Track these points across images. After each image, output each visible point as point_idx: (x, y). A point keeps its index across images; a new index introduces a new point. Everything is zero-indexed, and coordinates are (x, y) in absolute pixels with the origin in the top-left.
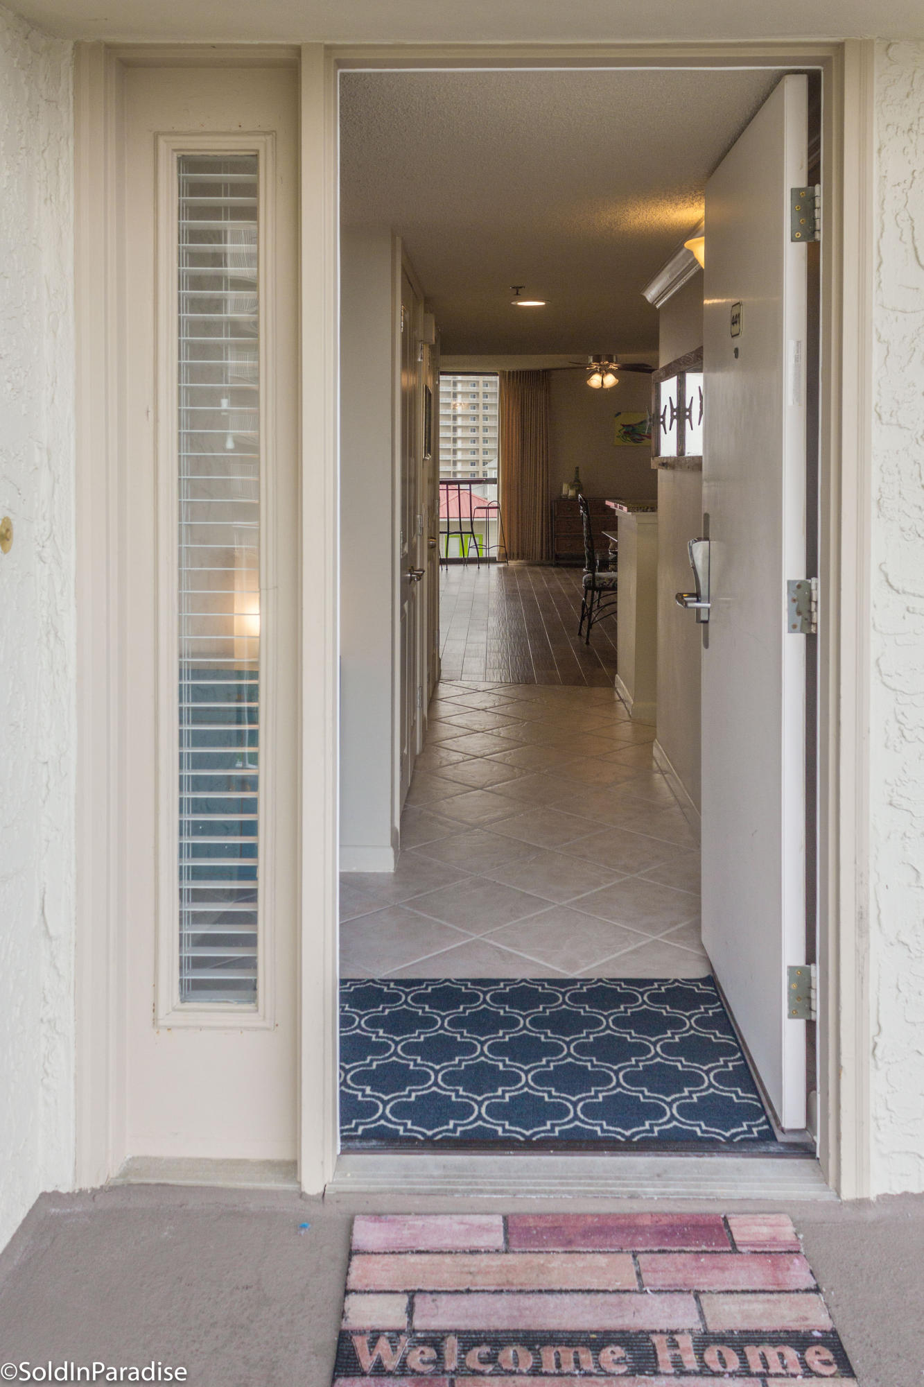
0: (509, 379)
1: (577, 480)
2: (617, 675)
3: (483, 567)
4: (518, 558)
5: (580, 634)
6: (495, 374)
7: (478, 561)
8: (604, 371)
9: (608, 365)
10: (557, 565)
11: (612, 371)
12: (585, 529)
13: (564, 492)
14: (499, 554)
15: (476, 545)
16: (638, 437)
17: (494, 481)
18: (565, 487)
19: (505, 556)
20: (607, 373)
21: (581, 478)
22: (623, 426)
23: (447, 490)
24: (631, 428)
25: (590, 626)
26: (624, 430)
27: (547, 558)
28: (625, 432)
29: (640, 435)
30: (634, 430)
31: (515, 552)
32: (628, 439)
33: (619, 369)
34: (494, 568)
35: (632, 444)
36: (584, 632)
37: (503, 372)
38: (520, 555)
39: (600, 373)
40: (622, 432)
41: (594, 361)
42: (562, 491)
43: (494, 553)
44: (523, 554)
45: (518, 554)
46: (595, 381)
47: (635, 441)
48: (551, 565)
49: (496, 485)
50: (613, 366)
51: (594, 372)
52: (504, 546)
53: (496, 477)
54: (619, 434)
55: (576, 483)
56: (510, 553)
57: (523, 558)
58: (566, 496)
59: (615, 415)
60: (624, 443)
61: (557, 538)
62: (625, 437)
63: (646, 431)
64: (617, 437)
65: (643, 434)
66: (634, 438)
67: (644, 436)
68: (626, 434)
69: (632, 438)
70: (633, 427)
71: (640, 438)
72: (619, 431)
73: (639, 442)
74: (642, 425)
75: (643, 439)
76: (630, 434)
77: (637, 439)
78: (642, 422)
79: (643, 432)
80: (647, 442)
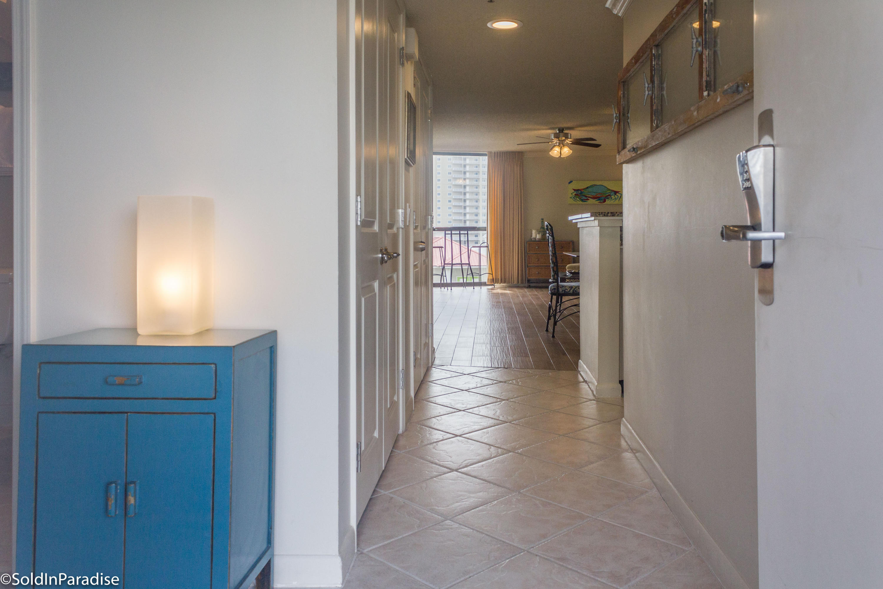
0: (494, 157)
1: (543, 228)
2: (580, 361)
3: (477, 288)
4: (501, 282)
5: (547, 330)
6: (485, 155)
7: (474, 284)
8: (562, 144)
9: (564, 140)
10: (529, 287)
11: (568, 145)
12: (550, 249)
13: (534, 236)
14: (488, 279)
15: (472, 273)
16: (584, 198)
17: (484, 229)
18: (534, 232)
19: (493, 281)
20: (564, 146)
22: (574, 190)
23: (451, 234)
24: (580, 192)
25: (555, 323)
26: (575, 193)
27: (522, 283)
28: (575, 195)
29: (586, 196)
31: (499, 278)
32: (578, 199)
33: (573, 143)
34: (484, 289)
35: (581, 203)
36: (551, 329)
37: (490, 153)
38: (503, 281)
39: (559, 146)
40: (574, 194)
41: (555, 137)
42: (531, 236)
43: (485, 278)
44: (505, 279)
45: (501, 279)
46: (555, 152)
47: (583, 200)
48: (525, 287)
49: (486, 231)
50: (568, 141)
51: (554, 146)
52: (492, 274)
53: (486, 226)
54: (571, 196)
55: (541, 230)
56: (496, 279)
57: (505, 282)
58: (535, 239)
59: (569, 181)
60: (575, 202)
61: (529, 268)
62: (575, 198)
63: (590, 194)
64: (570, 198)
65: (588, 196)
66: (582, 199)
67: (589, 197)
68: (576, 196)
69: (580, 199)
70: (581, 191)
71: (586, 198)
72: (572, 194)
73: (585, 202)
74: (587, 190)
75: (588, 200)
76: (579, 196)
77: (584, 199)
78: (587, 188)
79: (588, 195)
80: (591, 201)
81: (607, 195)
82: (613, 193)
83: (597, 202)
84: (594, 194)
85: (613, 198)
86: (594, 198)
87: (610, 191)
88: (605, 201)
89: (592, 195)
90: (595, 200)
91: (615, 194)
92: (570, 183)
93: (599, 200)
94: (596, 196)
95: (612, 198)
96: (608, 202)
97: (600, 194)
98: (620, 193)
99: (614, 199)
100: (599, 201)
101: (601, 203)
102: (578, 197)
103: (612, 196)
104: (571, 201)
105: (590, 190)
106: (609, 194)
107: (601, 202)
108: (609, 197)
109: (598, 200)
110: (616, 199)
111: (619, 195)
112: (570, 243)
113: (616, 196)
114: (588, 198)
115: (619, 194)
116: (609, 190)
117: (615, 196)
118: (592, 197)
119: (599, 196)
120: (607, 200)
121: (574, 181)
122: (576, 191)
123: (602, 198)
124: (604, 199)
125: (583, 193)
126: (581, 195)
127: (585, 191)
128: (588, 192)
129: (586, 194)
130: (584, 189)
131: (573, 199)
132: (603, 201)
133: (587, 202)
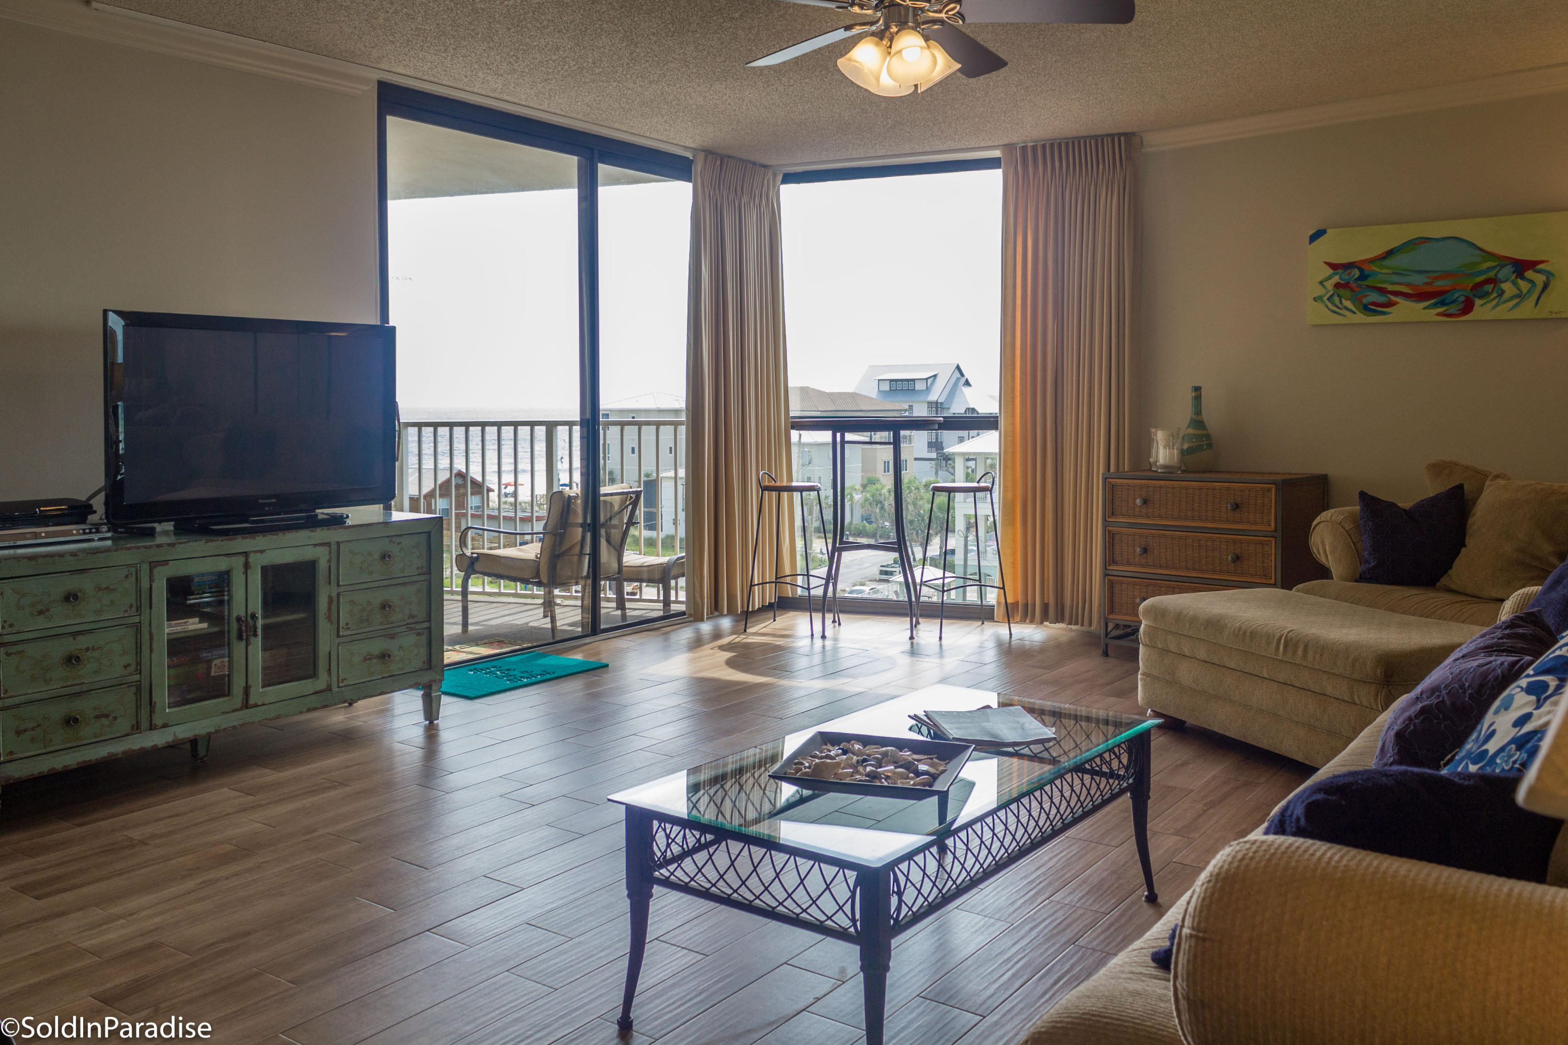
0: (1024, 166)
1: (1198, 423)
3: (958, 627)
4: (1045, 617)
7: (952, 612)
16: (1374, 297)
18: (1158, 438)
19: (1023, 610)
21: (1205, 417)
22: (1333, 266)
24: (1356, 273)
26: (1336, 279)
28: (1337, 286)
29: (1382, 291)
30: (1363, 277)
31: (1041, 602)
32: (1348, 303)
35: (1360, 318)
37: (1009, 148)
40: (1330, 285)
45: (1045, 607)
47: (1367, 309)
52: (1003, 588)
53: (998, 412)
54: (1320, 291)
55: (1191, 431)
56: (1027, 605)
57: (1059, 618)
59: (1311, 233)
60: (1338, 319)
61: (1110, 581)
62: (1336, 299)
63: (1396, 278)
64: (1315, 299)
65: (1391, 288)
66: (1365, 301)
67: (1396, 293)
68: (1342, 292)
69: (1357, 300)
70: (1361, 270)
71: (1381, 299)
72: (1321, 283)
73: (1383, 313)
74: (1387, 262)
75: (1391, 304)
76: (1352, 290)
77: (1374, 304)
78: (1390, 253)
79: (1394, 283)
80: (1406, 310)
81: (1481, 279)
82: (1506, 271)
83: (1432, 315)
84: (1419, 280)
85: (1507, 295)
86: (1420, 296)
87: (1490, 264)
88: (1468, 307)
89: (1408, 285)
90: (1426, 304)
91: (1521, 276)
92: (1314, 238)
93: (1443, 303)
94: (1428, 289)
95: (1504, 291)
96: (1482, 310)
97: (1447, 275)
98: (1540, 266)
99: (1512, 298)
100: (1441, 310)
101: (1449, 315)
102: (1346, 292)
103: (1506, 286)
104: (1318, 313)
105: (1399, 261)
106: (1492, 274)
107: (1451, 311)
108: (1489, 287)
109: (1435, 305)
110: (1521, 296)
111: (1540, 279)
112: (1269, 490)
113: (1526, 283)
114: (1393, 298)
115: (1540, 271)
116: (1489, 255)
117: (1520, 282)
118: (1411, 292)
119: (1441, 284)
120: (1478, 302)
121: (1332, 228)
122: (1340, 271)
123: (1456, 295)
124: (1462, 299)
125: (1369, 276)
126: (1360, 286)
127: (1377, 270)
128: (1390, 271)
129: (1386, 282)
130: (1372, 261)
131: (1328, 303)
132: (1461, 306)
133: (1390, 313)
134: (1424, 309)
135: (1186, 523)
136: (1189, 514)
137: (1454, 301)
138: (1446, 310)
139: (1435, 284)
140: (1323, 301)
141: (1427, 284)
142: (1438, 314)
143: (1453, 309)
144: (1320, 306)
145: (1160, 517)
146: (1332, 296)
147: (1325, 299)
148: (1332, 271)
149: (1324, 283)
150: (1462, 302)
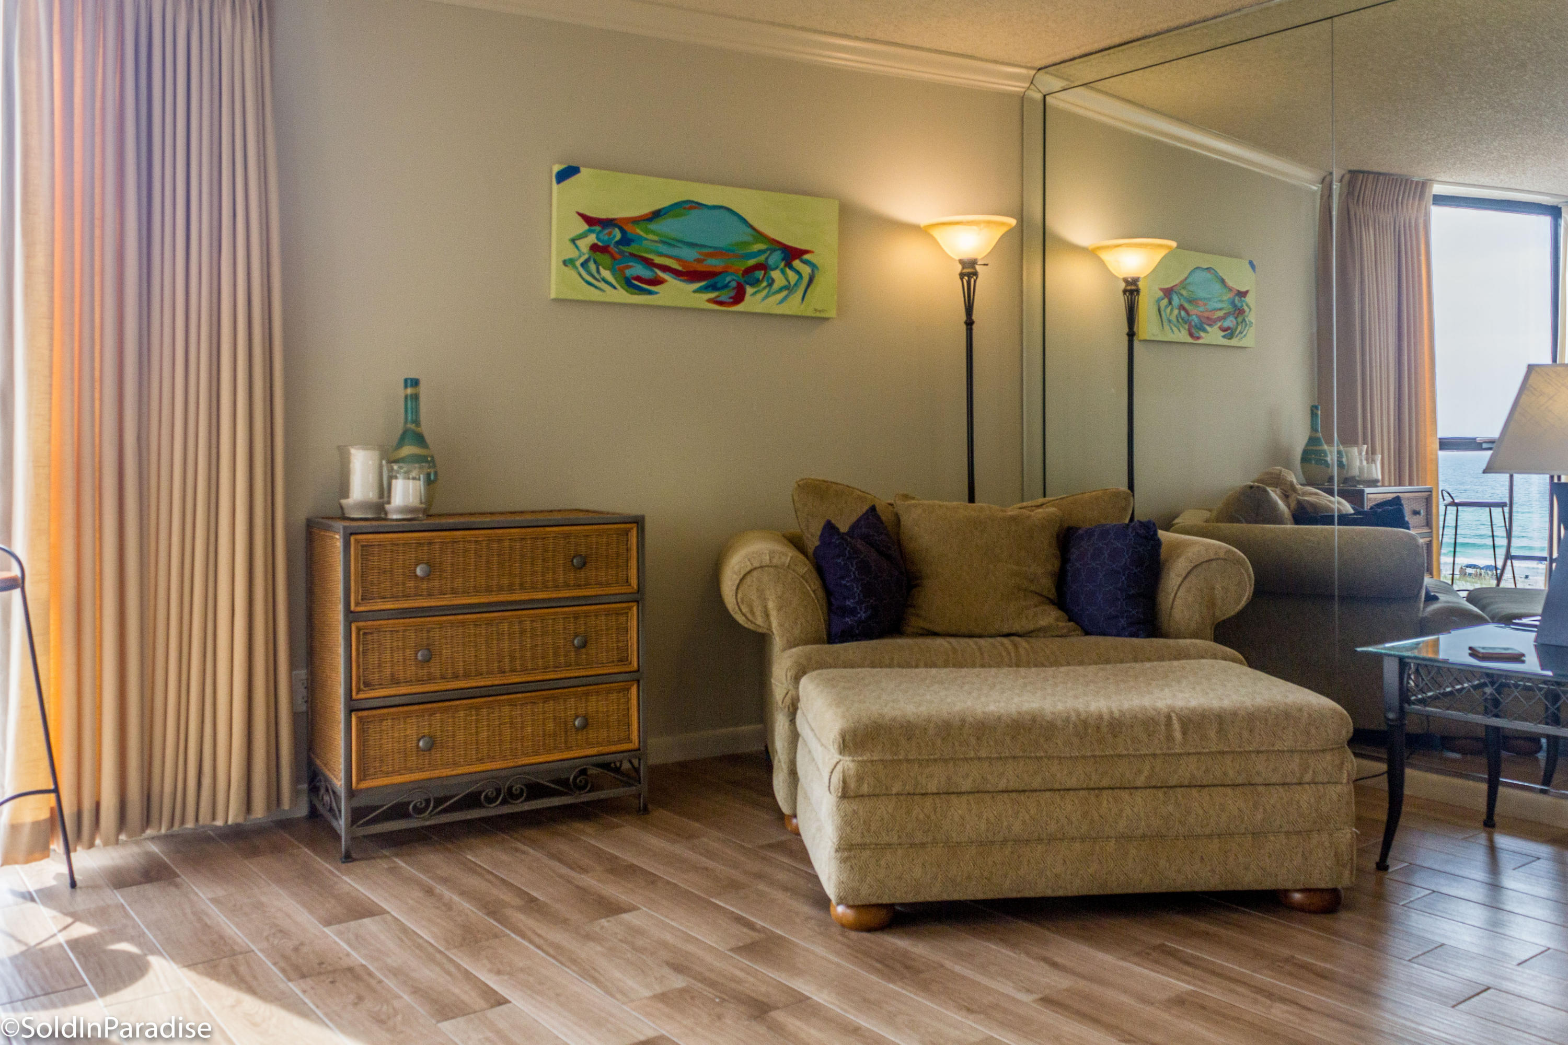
1: (418, 437)
13: (362, 490)
16: (639, 270)
18: (365, 466)
22: (590, 221)
24: (618, 235)
26: (592, 239)
28: (594, 248)
29: (649, 263)
30: (626, 240)
32: (606, 274)
35: (622, 295)
40: (585, 244)
42: (344, 490)
45: (122, 807)
47: (631, 284)
54: (571, 253)
55: (408, 451)
56: (79, 813)
58: (380, 507)
59: (557, 168)
60: (594, 294)
61: (360, 720)
62: (592, 266)
63: (663, 249)
64: (565, 263)
65: (658, 260)
66: (629, 273)
67: (665, 269)
68: (599, 256)
69: (618, 272)
70: (621, 230)
71: (646, 273)
72: (573, 241)
73: (650, 293)
74: (653, 226)
75: (657, 282)
76: (613, 258)
77: (638, 278)
78: (656, 215)
79: (661, 255)
81: (751, 262)
82: (776, 258)
83: (702, 300)
84: (690, 255)
85: (776, 286)
86: (689, 275)
87: (760, 246)
88: (739, 297)
89: (677, 259)
90: (697, 285)
91: (789, 265)
92: (563, 176)
93: (714, 288)
94: (700, 268)
95: (773, 281)
96: (754, 301)
97: (718, 253)
98: (806, 257)
99: (781, 290)
100: (712, 295)
101: (721, 303)
102: (604, 258)
103: (776, 274)
104: (569, 285)
105: (664, 227)
106: (762, 259)
107: (723, 299)
108: (760, 274)
109: (705, 289)
110: (789, 288)
111: (806, 270)
112: (627, 532)
113: (790, 273)
114: (660, 274)
115: (806, 262)
116: (760, 236)
117: (788, 271)
118: (680, 268)
119: (714, 263)
120: (749, 290)
121: (589, 167)
122: (598, 228)
123: (728, 279)
124: (734, 284)
125: (632, 241)
126: (622, 253)
127: (641, 233)
128: (655, 238)
129: (651, 252)
130: (636, 221)
131: (581, 269)
132: (733, 294)
133: (656, 293)
134: (695, 291)
135: (493, 598)
136: (505, 581)
137: (726, 286)
138: (718, 296)
139: (705, 263)
140: (575, 267)
141: (699, 261)
142: (709, 301)
143: (725, 296)
144: (570, 273)
145: (454, 592)
146: (587, 261)
147: (578, 264)
148: (586, 227)
149: (578, 242)
150: (734, 289)
